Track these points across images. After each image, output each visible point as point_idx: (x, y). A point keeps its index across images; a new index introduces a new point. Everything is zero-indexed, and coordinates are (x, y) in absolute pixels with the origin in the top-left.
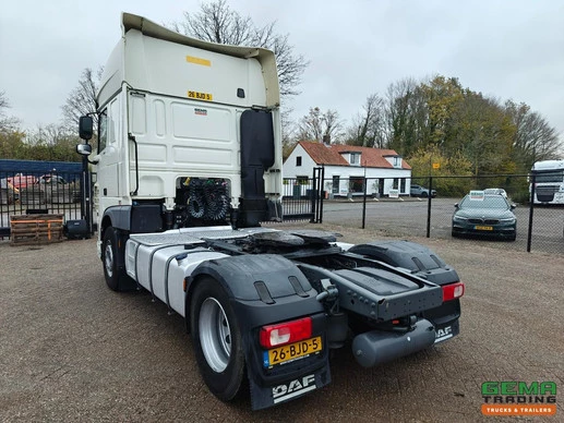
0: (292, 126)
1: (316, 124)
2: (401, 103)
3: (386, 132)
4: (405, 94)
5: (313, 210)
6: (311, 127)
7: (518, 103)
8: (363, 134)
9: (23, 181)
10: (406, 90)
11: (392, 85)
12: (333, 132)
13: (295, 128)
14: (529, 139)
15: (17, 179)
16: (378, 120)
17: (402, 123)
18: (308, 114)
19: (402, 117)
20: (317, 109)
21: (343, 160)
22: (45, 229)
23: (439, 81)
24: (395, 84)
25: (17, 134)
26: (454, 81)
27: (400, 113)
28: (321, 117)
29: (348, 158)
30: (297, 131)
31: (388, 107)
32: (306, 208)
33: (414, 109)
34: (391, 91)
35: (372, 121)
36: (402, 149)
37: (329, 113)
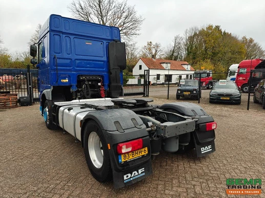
0: (138, 51)
1: (150, 49)
2: (191, 39)
3: (184, 53)
4: (193, 34)
5: (144, 91)
6: (148, 51)
7: (248, 38)
8: (172, 54)
9: (7, 78)
10: (193, 32)
11: (187, 30)
12: (158, 54)
13: (140, 52)
14: (253, 56)
15: (4, 77)
16: (180, 47)
17: (191, 48)
18: (146, 45)
19: (191, 45)
20: (151, 42)
21: (162, 66)
22: (8, 101)
23: (210, 27)
24: (189, 29)
25: (6, 56)
26: (217, 27)
27: (190, 43)
28: (153, 46)
29: (164, 65)
30: (141, 53)
31: (184, 41)
32: (141, 90)
33: (197, 41)
34: (186, 33)
35: (177, 48)
36: (191, 61)
37: (156, 44)
